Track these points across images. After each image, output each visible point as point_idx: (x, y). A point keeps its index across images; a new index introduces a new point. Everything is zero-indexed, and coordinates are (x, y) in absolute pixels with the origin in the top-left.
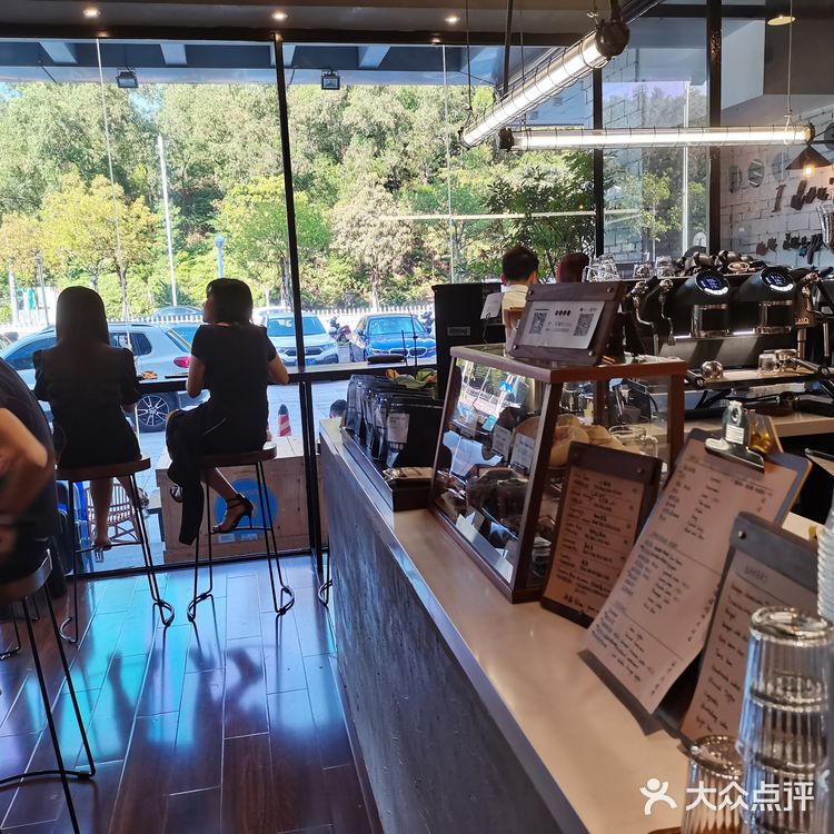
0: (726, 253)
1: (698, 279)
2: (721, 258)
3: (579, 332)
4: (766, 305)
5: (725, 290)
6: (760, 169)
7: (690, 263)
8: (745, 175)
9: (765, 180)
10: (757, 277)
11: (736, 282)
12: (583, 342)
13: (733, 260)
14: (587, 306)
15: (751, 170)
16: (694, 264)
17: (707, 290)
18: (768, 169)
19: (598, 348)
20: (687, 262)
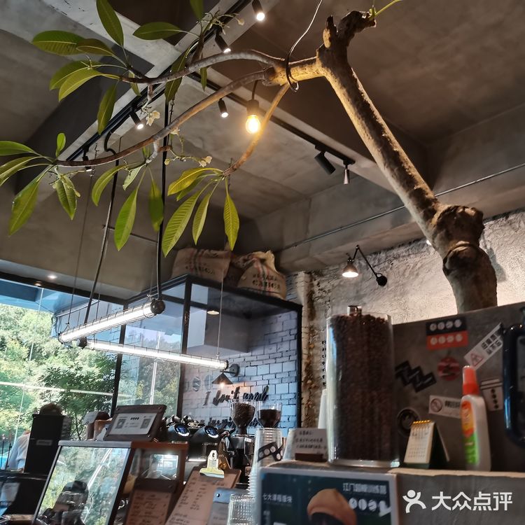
0: (187, 417)
1: (176, 427)
2: (184, 420)
3: (143, 427)
4: (206, 444)
5: (187, 434)
6: (198, 382)
7: (169, 420)
8: (191, 384)
9: (201, 388)
10: (202, 430)
11: (193, 431)
12: (146, 431)
13: (190, 421)
14: (148, 415)
15: (194, 382)
16: (172, 421)
17: (179, 433)
18: (203, 383)
19: (153, 433)
20: (167, 420)
